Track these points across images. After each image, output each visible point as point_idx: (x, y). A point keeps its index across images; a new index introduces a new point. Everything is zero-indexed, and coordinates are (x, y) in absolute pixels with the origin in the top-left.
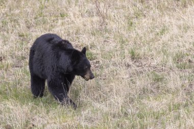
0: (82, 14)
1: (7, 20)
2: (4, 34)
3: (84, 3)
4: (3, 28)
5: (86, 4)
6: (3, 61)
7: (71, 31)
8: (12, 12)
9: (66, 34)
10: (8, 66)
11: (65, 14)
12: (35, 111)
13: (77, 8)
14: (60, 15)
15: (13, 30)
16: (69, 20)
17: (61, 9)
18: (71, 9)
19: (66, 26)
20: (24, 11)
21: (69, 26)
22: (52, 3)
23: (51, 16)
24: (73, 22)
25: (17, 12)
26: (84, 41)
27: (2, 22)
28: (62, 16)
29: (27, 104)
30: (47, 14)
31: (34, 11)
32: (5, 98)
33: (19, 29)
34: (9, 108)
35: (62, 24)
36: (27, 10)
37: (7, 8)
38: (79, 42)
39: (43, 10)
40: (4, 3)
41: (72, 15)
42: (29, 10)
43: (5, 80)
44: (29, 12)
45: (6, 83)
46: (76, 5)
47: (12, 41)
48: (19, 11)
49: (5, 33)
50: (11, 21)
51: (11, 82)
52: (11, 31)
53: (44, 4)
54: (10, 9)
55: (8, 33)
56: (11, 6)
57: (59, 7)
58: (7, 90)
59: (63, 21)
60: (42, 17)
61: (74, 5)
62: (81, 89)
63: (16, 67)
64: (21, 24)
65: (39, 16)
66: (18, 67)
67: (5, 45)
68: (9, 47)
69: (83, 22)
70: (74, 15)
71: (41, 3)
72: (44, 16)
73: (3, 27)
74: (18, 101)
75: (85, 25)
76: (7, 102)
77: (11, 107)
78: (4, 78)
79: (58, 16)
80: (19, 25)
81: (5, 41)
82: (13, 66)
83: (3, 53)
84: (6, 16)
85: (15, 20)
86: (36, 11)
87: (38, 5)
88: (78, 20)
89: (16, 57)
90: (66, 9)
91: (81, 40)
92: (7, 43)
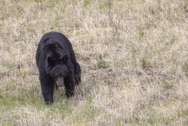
0: (96, 25)
1: (25, 29)
2: (21, 44)
3: (97, 14)
4: (21, 38)
5: (99, 15)
6: (21, 69)
7: (85, 41)
8: (29, 22)
9: (81, 43)
10: (25, 74)
11: (80, 24)
12: (51, 116)
13: (91, 19)
14: (74, 26)
15: (30, 40)
16: (84, 30)
17: (76, 20)
18: (85, 20)
19: (81, 36)
20: (41, 21)
21: (84, 36)
22: (68, 14)
23: (66, 26)
24: (87, 32)
25: (34, 22)
26: (98, 50)
27: (20, 32)
28: (77, 26)
29: (44, 110)
30: (63, 24)
31: (50, 21)
32: (22, 104)
33: (36, 38)
34: (26, 114)
35: (77, 34)
36: (43, 21)
37: (25, 18)
38: (93, 51)
39: (59, 21)
40: (22, 14)
41: (86, 25)
42: (46, 21)
43: (23, 87)
44: (45, 23)
45: (24, 89)
46: (90, 16)
47: (30, 50)
48: (36, 21)
49: (23, 42)
50: (29, 31)
51: (29, 89)
52: (28, 41)
53: (60, 14)
54: (28, 20)
55: (25, 42)
56: (29, 17)
57: (74, 17)
58: (24, 96)
59: (78, 31)
60: (58, 28)
61: (88, 16)
62: (94, 96)
63: (33, 74)
64: (38, 34)
65: (55, 27)
66: (35, 74)
67: (23, 53)
68: (26, 55)
69: (97, 32)
70: (89, 25)
71: (57, 14)
72: (60, 27)
73: (20, 36)
74: (35, 107)
75: (99, 35)
76: (24, 108)
77: (29, 113)
78: (21, 85)
79: (73, 27)
80: (36, 35)
81: (22, 50)
82: (30, 74)
83: (21, 61)
84: (24, 27)
85: (32, 30)
86: (52, 22)
87: (54, 16)
88: (92, 30)
89: (33, 65)
90: (81, 20)
91: (95, 50)
92: (24, 51)
